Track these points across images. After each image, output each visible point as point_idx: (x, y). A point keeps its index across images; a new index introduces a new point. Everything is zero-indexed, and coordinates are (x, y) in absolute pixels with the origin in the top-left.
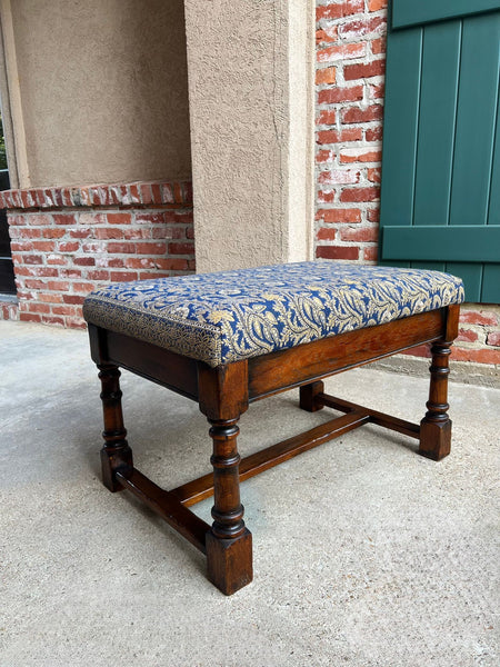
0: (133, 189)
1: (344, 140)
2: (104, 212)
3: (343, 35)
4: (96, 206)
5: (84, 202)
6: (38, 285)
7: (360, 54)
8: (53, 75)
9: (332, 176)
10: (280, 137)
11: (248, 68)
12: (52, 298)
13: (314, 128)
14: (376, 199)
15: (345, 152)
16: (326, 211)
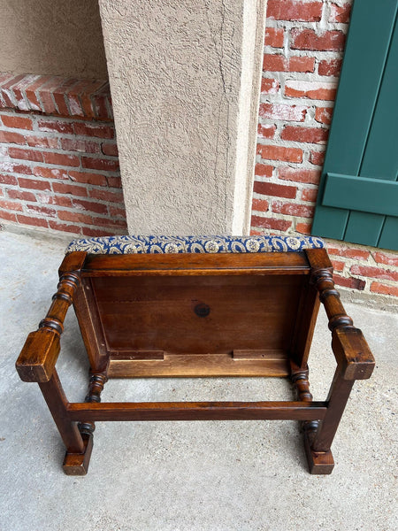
0: (30, 95)
1: (291, 69)
9: (274, 110)
10: (228, 91)
14: (321, 142)
15: (292, 85)
16: (265, 147)
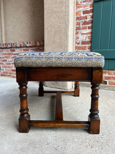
0: (30, 42)
1: (82, 29)
2: (22, 48)
3: (83, 3)
4: (21, 47)
5: (18, 46)
6: (6, 67)
7: (87, 8)
8: (12, 16)
9: (79, 38)
10: (67, 27)
11: (59, 10)
12: (9, 70)
13: (75, 26)
14: (90, 44)
15: (83, 32)
16: (78, 47)
